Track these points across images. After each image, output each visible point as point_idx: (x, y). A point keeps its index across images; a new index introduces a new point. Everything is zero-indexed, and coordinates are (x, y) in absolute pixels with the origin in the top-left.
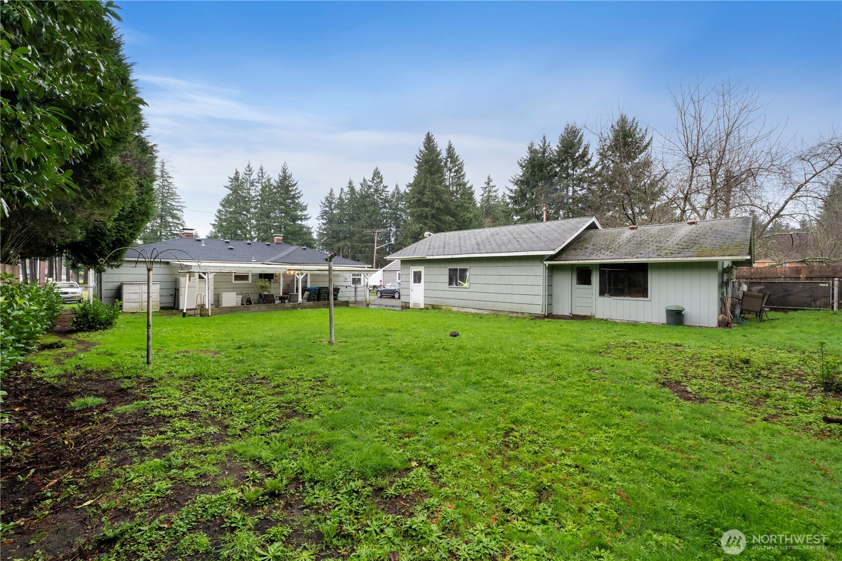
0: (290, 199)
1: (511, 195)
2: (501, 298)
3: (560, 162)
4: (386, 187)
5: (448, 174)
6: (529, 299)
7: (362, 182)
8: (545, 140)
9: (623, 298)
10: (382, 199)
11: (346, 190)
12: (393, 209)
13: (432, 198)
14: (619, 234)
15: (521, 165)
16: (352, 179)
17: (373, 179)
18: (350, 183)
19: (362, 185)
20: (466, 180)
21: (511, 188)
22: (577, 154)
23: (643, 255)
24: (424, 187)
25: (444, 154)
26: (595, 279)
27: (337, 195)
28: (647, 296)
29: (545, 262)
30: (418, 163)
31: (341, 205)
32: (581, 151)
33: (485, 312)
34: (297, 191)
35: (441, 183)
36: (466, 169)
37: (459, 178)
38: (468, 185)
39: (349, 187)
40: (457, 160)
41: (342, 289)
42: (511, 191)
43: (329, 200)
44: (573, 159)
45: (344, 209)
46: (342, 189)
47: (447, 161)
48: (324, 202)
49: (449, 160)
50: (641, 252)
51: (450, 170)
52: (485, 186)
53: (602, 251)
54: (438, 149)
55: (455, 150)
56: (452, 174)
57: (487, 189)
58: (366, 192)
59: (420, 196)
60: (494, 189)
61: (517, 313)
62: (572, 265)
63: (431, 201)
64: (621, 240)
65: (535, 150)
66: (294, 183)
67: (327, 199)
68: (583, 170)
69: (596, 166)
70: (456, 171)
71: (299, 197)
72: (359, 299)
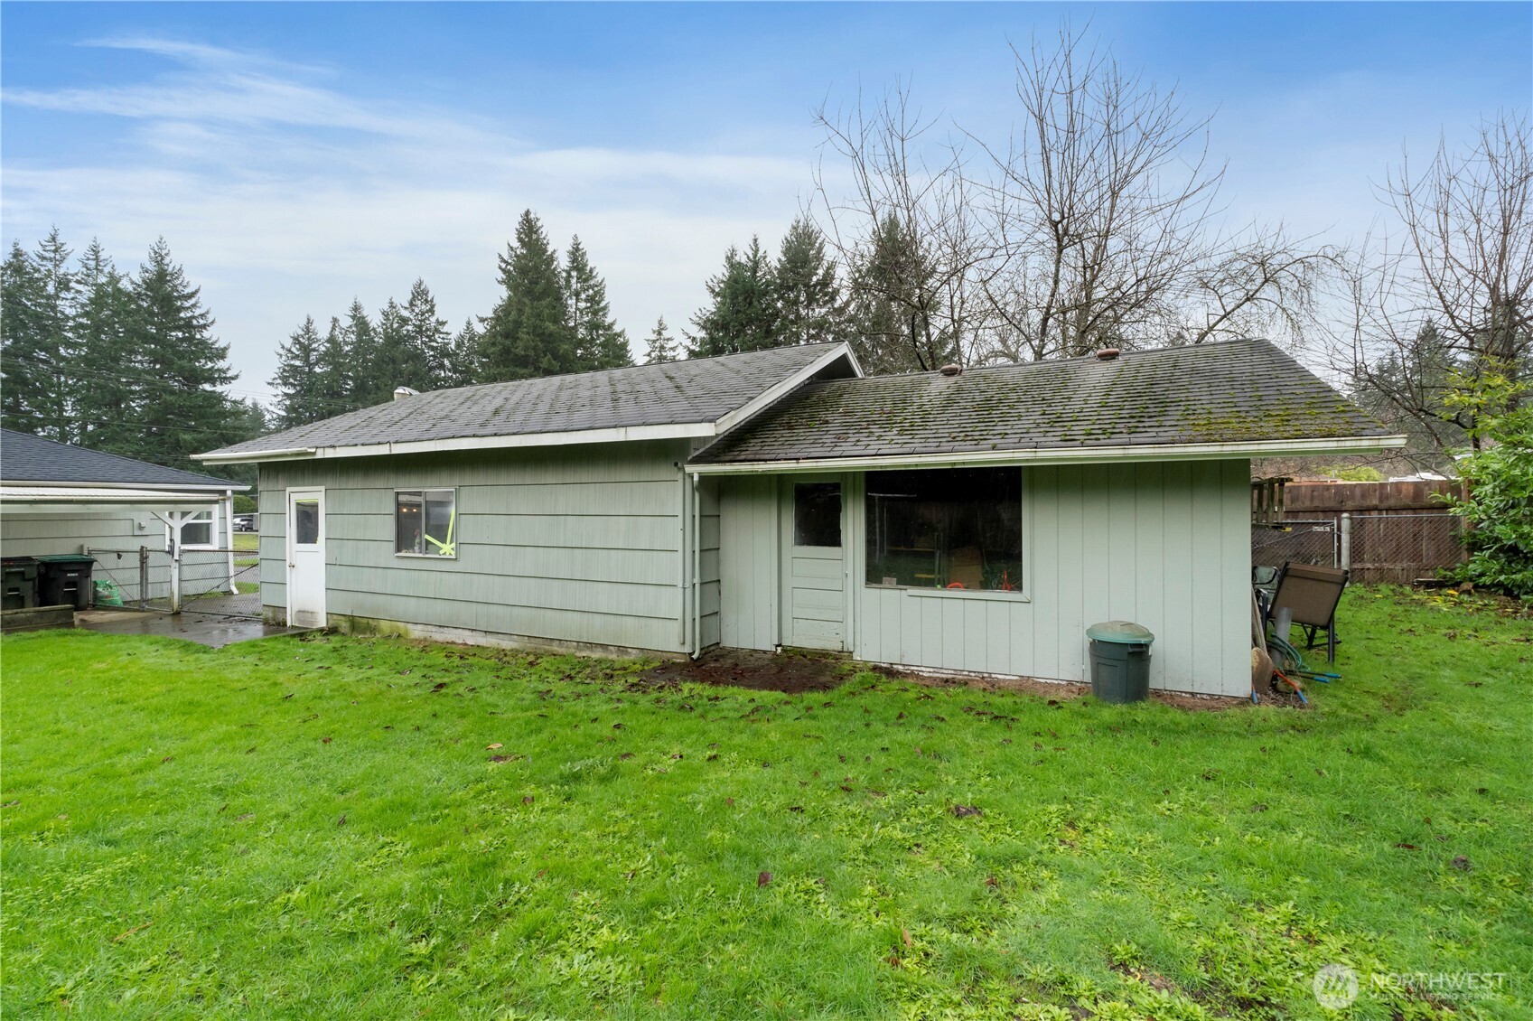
0: (179, 328)
1: (692, 347)
2: (555, 595)
3: (784, 287)
4: (443, 323)
5: (572, 302)
6: (643, 601)
7: (386, 307)
8: (756, 246)
9: (938, 592)
10: (433, 348)
11: (346, 322)
12: (461, 372)
13: (535, 348)
14: (915, 386)
15: (713, 291)
16: (361, 301)
17: (411, 304)
18: (356, 308)
19: (386, 315)
20: (608, 320)
21: (692, 335)
22: (815, 279)
23: (1013, 439)
24: (518, 324)
25: (563, 262)
26: (854, 524)
27: (323, 332)
28: (1019, 588)
29: (689, 469)
30: (504, 271)
31: (334, 353)
32: (821, 272)
33: (507, 644)
34: (197, 312)
35: (556, 321)
36: (609, 297)
37: (595, 313)
38: (617, 329)
39: (354, 317)
40: (590, 276)
41: (102, 562)
42: (694, 339)
43: (304, 346)
44: (807, 285)
45: (342, 365)
46: (335, 320)
47: (569, 276)
48: (288, 345)
49: (574, 274)
50: (1000, 429)
51: (577, 294)
52: (654, 337)
53: (874, 429)
54: (550, 249)
55: (588, 256)
56: (582, 305)
57: (657, 344)
58: (397, 331)
59: (508, 342)
60: (671, 344)
61: (604, 647)
62: (781, 478)
63: (532, 353)
64: (925, 400)
65: (739, 263)
66: (187, 291)
67: (296, 340)
68: (824, 311)
69: (847, 304)
70: (590, 299)
71: (204, 326)
72: (152, 593)
